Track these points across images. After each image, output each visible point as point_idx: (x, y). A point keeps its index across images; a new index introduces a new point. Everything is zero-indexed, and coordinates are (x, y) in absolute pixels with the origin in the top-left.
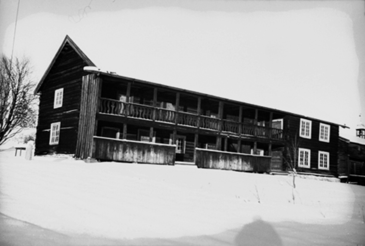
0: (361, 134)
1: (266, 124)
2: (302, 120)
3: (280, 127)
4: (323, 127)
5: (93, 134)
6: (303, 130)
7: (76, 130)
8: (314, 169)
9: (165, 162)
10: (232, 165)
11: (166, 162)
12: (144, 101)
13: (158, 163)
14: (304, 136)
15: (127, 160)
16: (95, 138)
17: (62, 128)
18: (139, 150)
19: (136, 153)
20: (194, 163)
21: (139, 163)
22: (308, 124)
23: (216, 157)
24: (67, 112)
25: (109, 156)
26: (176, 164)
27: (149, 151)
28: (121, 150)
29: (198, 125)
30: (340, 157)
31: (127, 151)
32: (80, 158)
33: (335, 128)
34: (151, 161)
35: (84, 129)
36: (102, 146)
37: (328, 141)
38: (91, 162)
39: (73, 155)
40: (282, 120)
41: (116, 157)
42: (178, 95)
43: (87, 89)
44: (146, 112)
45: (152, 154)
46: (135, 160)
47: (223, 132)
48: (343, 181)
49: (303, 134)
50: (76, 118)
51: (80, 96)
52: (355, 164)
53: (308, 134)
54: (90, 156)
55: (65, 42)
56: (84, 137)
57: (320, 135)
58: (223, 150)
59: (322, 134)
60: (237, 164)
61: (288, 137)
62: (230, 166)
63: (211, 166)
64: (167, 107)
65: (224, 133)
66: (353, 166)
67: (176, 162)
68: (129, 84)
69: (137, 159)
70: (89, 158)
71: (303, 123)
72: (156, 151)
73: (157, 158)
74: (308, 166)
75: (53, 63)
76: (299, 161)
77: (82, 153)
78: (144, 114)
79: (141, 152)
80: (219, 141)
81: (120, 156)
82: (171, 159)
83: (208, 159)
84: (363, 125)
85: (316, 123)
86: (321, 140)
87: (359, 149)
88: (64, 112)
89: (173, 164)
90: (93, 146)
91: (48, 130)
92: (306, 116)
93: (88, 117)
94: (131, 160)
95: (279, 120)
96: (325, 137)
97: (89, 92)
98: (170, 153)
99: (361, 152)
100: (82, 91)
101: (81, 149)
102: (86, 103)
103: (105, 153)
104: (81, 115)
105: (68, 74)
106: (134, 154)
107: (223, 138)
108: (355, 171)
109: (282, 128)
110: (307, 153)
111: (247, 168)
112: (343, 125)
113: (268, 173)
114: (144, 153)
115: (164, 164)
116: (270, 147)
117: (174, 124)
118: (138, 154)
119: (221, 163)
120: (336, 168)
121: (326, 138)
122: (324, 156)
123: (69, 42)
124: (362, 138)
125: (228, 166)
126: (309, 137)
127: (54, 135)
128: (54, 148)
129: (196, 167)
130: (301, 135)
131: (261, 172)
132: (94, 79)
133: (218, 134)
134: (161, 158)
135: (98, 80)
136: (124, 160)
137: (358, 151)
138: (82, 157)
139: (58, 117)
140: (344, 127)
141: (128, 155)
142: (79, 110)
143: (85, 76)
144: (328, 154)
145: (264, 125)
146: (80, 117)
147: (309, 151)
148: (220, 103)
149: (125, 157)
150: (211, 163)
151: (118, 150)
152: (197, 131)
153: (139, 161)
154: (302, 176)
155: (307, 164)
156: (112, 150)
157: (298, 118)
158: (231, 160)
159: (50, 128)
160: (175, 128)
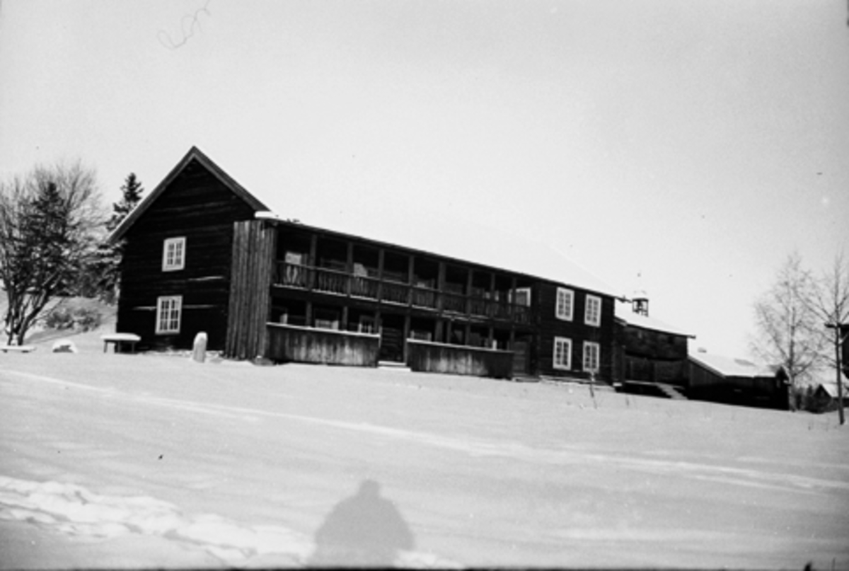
0: (640, 307)
1: (500, 297)
2: (560, 289)
3: (526, 301)
4: (590, 301)
5: (265, 319)
6: (561, 307)
7: (223, 311)
8: (577, 371)
9: (364, 362)
10: (459, 366)
11: (367, 363)
12: (322, 260)
13: (355, 363)
14: (562, 317)
15: (313, 360)
16: (269, 327)
17: (188, 307)
18: (329, 343)
19: (324, 349)
20: (404, 364)
21: (329, 364)
22: (568, 296)
23: (436, 353)
24: (199, 279)
25: (288, 354)
26: (381, 365)
27: (343, 345)
28: (304, 343)
29: (410, 301)
30: (615, 351)
31: (313, 345)
32: (237, 357)
33: (608, 302)
34: (345, 361)
35: (242, 312)
36: (279, 339)
37: (598, 324)
38: (264, 364)
39: (221, 352)
40: (528, 291)
41: (299, 356)
42: (382, 254)
43: (246, 245)
44: (338, 283)
45: (347, 350)
46: (324, 360)
47: (445, 311)
48: (618, 390)
49: (561, 313)
50: (222, 290)
51: (231, 255)
52: (632, 363)
53: (567, 314)
54: (260, 354)
55: (190, 159)
56: (244, 324)
57: (586, 315)
58: (445, 341)
59: (589, 312)
60: (465, 364)
61: (539, 318)
62: (455, 367)
63: (428, 368)
64: (355, 270)
65: (446, 314)
66: (628, 366)
67: (380, 362)
68: (315, 237)
69: (327, 358)
70: (259, 357)
71: (562, 294)
72: (352, 346)
73: (353, 355)
74: (568, 367)
75: (160, 192)
76: (555, 359)
77: (241, 348)
78: (335, 285)
79: (332, 348)
80: (439, 326)
81: (303, 354)
82: (372, 357)
83: (424, 357)
84: (644, 292)
85: (580, 294)
86: (587, 322)
87: (640, 336)
88: (191, 280)
89: (376, 365)
90: (267, 338)
91: (151, 308)
92: (567, 282)
93: (252, 291)
94: (318, 360)
95: (524, 290)
96: (593, 319)
97: (252, 249)
98: (372, 347)
99: (643, 342)
100: (234, 246)
101: (239, 343)
102: (245, 267)
103: (283, 350)
104: (235, 287)
105: (197, 214)
106: (321, 350)
107: (446, 321)
108: (632, 374)
109: (529, 303)
110: (566, 345)
111: (479, 371)
112: (621, 296)
113: (509, 378)
114: (335, 349)
115: (364, 365)
116: (512, 336)
117: (376, 300)
118: (328, 349)
119: (443, 364)
120: (609, 369)
121: (595, 320)
122: (592, 348)
123: (198, 159)
124: (642, 314)
125: (452, 368)
126: (570, 318)
127: (166, 318)
128: (167, 339)
129: (408, 370)
130: (558, 316)
131: (499, 377)
132: (261, 229)
133: (438, 315)
134: (358, 357)
135: (270, 232)
136: (308, 360)
137: (639, 339)
138: (243, 356)
139: (175, 287)
140: (623, 300)
141: (315, 353)
142: (229, 278)
143: (242, 223)
144: (598, 346)
145: (497, 298)
146: (233, 290)
147: (569, 342)
148: (442, 266)
149: (310, 356)
150: (429, 363)
151: (300, 345)
152: (408, 311)
153: (329, 361)
154: (559, 383)
155: (565, 363)
156: (292, 345)
157: (554, 286)
158: (456, 358)
159: (155, 304)
160: (377, 307)
